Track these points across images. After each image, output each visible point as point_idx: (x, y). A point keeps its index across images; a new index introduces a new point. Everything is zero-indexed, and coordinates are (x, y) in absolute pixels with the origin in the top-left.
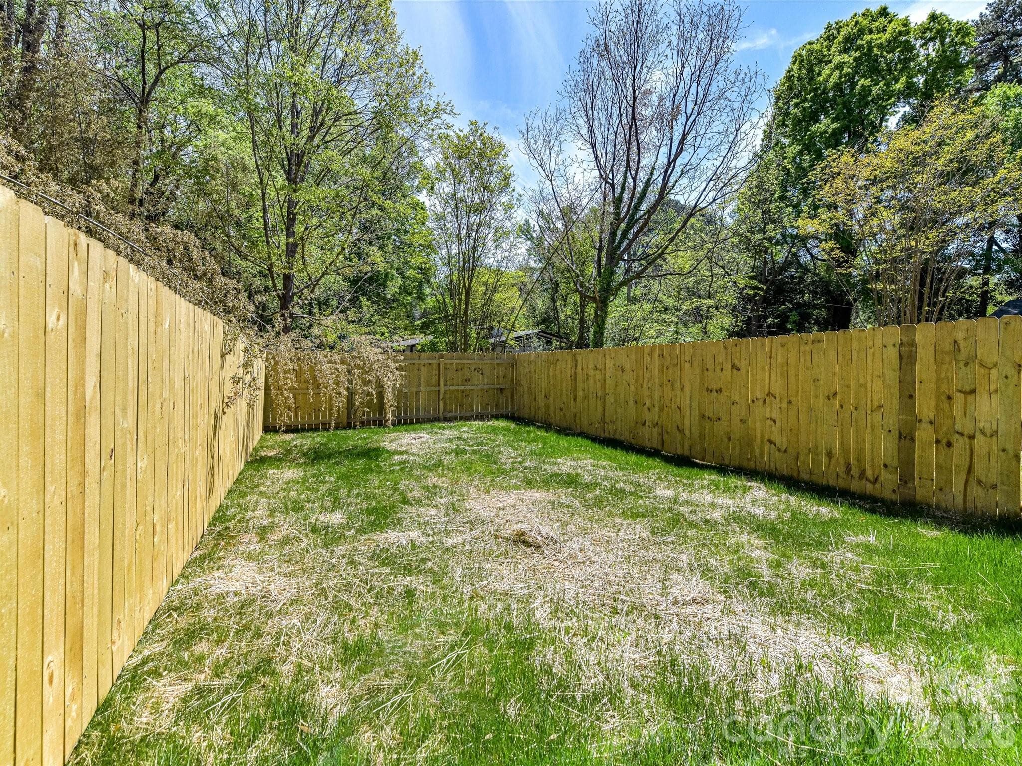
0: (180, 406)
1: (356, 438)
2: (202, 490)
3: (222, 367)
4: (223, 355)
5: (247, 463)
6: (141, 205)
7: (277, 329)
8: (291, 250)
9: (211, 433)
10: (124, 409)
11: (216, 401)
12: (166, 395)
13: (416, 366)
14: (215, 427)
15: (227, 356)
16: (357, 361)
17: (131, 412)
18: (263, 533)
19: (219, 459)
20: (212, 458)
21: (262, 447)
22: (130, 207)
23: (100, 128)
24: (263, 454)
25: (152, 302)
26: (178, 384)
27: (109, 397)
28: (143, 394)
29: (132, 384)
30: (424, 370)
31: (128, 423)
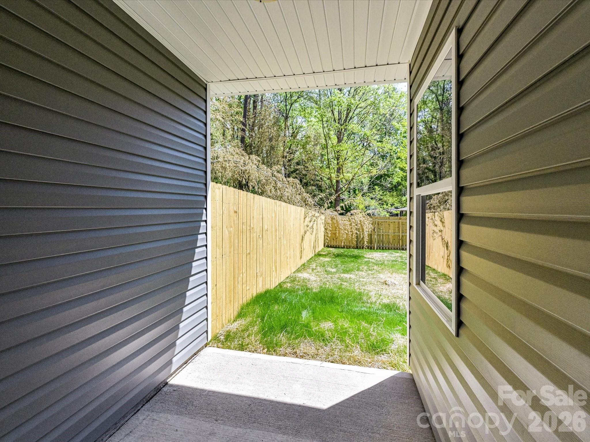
0: (292, 232)
1: (356, 252)
2: (298, 255)
3: (304, 222)
4: (305, 218)
5: (315, 255)
6: (286, 158)
7: (325, 208)
8: (339, 170)
9: (301, 242)
10: (282, 230)
11: (302, 232)
12: (289, 228)
13: (387, 223)
14: (302, 240)
15: (306, 219)
16: (353, 220)
17: (283, 232)
18: (313, 270)
19: (304, 249)
20: (301, 248)
21: (322, 251)
22: (283, 159)
23: (273, 131)
24: (321, 253)
25: (286, 208)
26: (292, 226)
27: (279, 228)
28: (285, 228)
29: (283, 226)
30: (392, 225)
31: (282, 233)
